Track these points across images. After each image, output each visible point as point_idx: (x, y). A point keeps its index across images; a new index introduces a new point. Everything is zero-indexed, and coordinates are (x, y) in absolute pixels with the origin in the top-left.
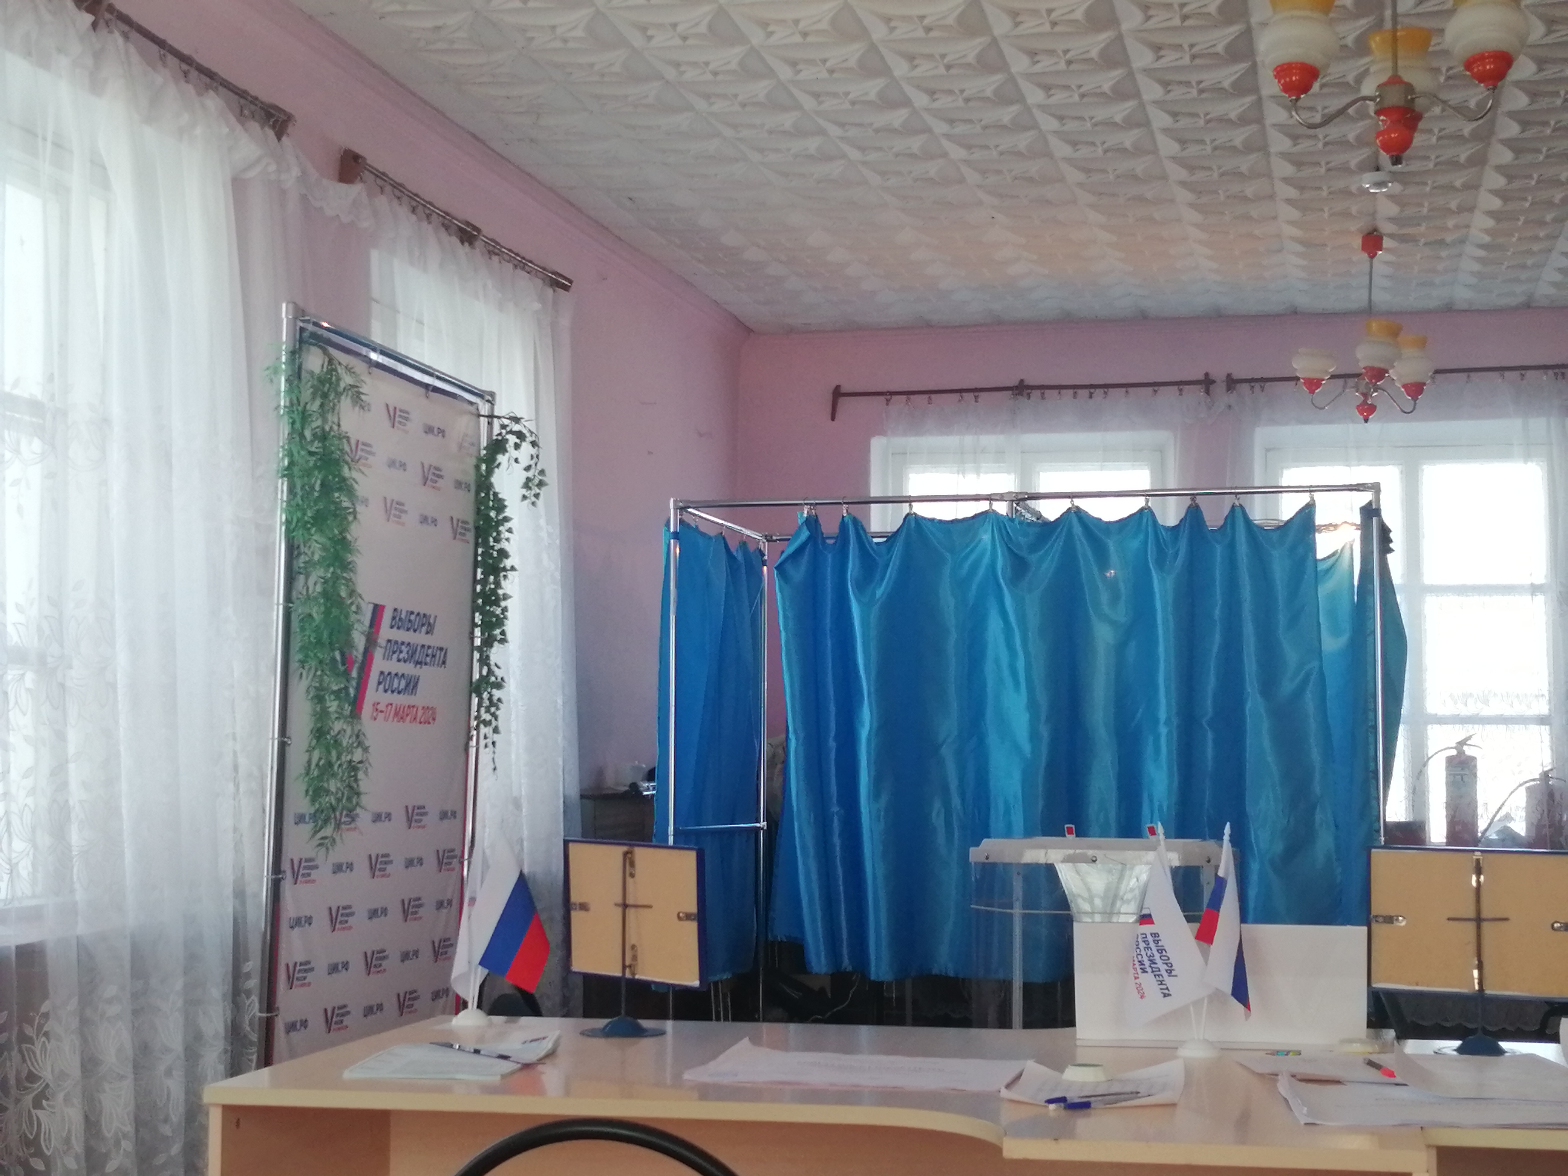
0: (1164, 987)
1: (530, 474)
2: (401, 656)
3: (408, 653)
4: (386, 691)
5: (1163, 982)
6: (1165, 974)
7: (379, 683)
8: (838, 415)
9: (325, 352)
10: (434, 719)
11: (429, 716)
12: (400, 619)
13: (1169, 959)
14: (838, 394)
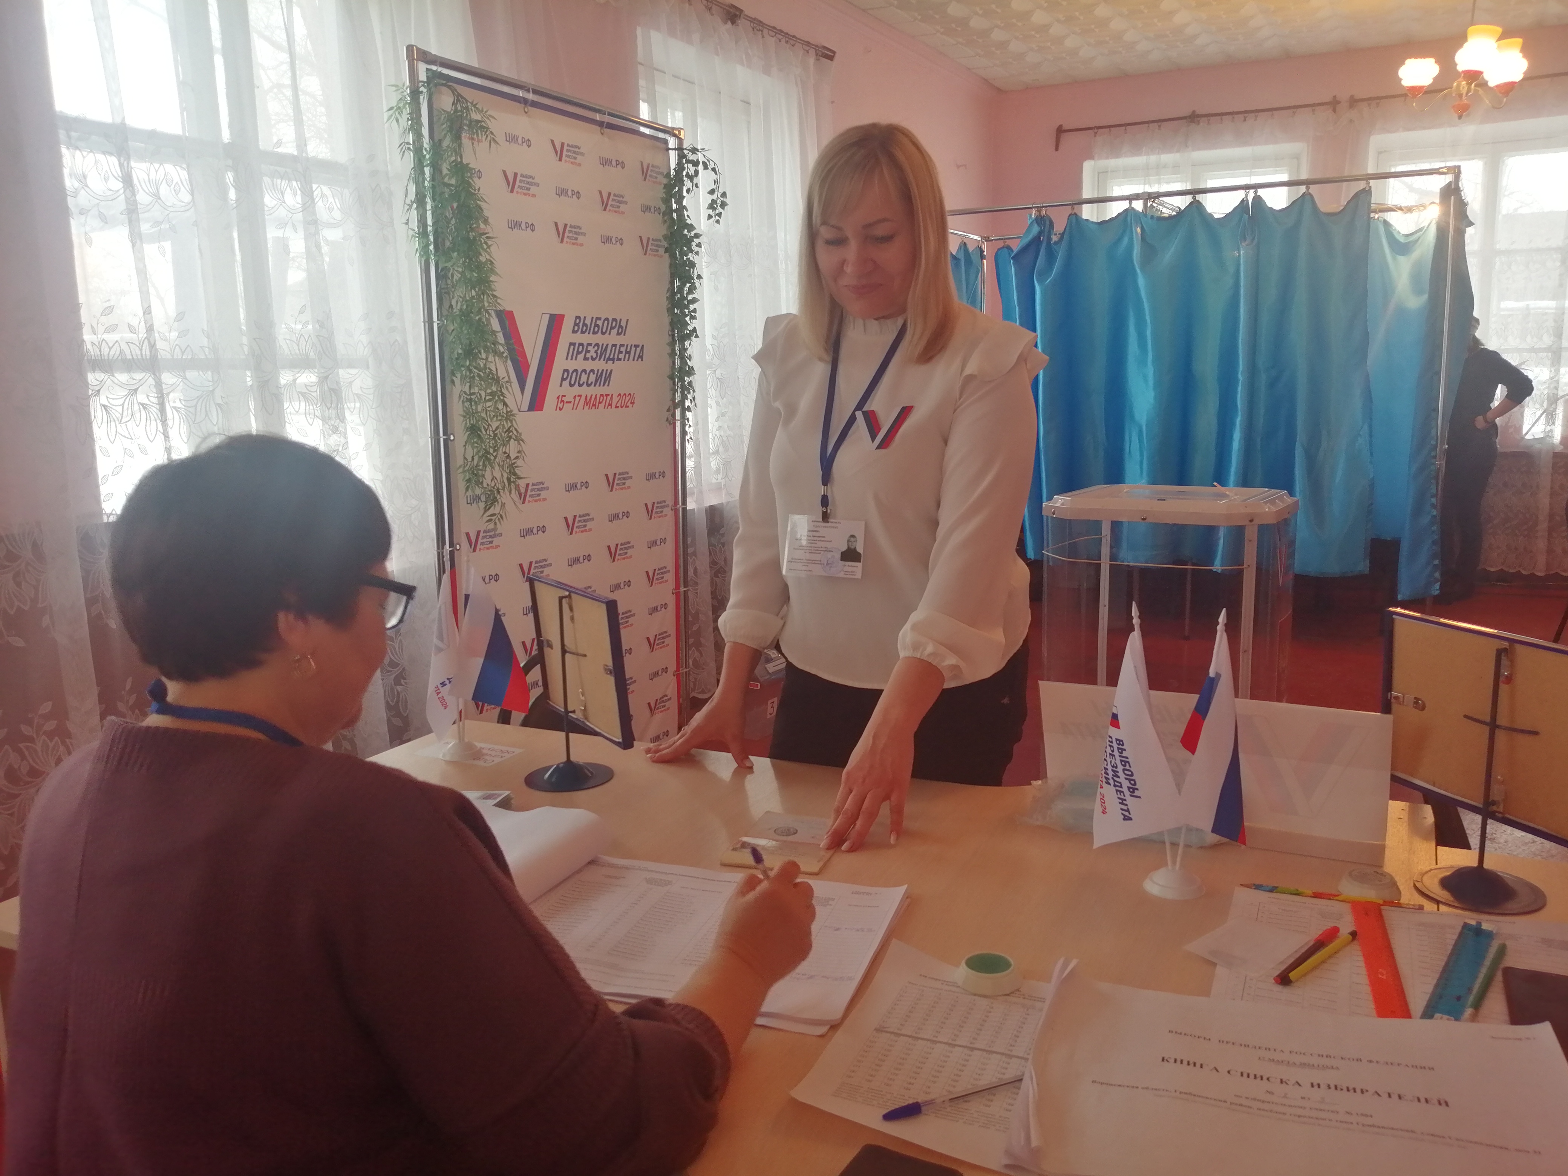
0: (1125, 808)
1: (714, 197)
2: (588, 355)
3: (596, 352)
4: (571, 385)
5: (1124, 802)
6: (1127, 793)
7: (563, 379)
8: (1061, 147)
9: (453, 90)
10: (633, 403)
11: (627, 400)
12: (585, 324)
13: (1132, 775)
14: (1060, 131)
